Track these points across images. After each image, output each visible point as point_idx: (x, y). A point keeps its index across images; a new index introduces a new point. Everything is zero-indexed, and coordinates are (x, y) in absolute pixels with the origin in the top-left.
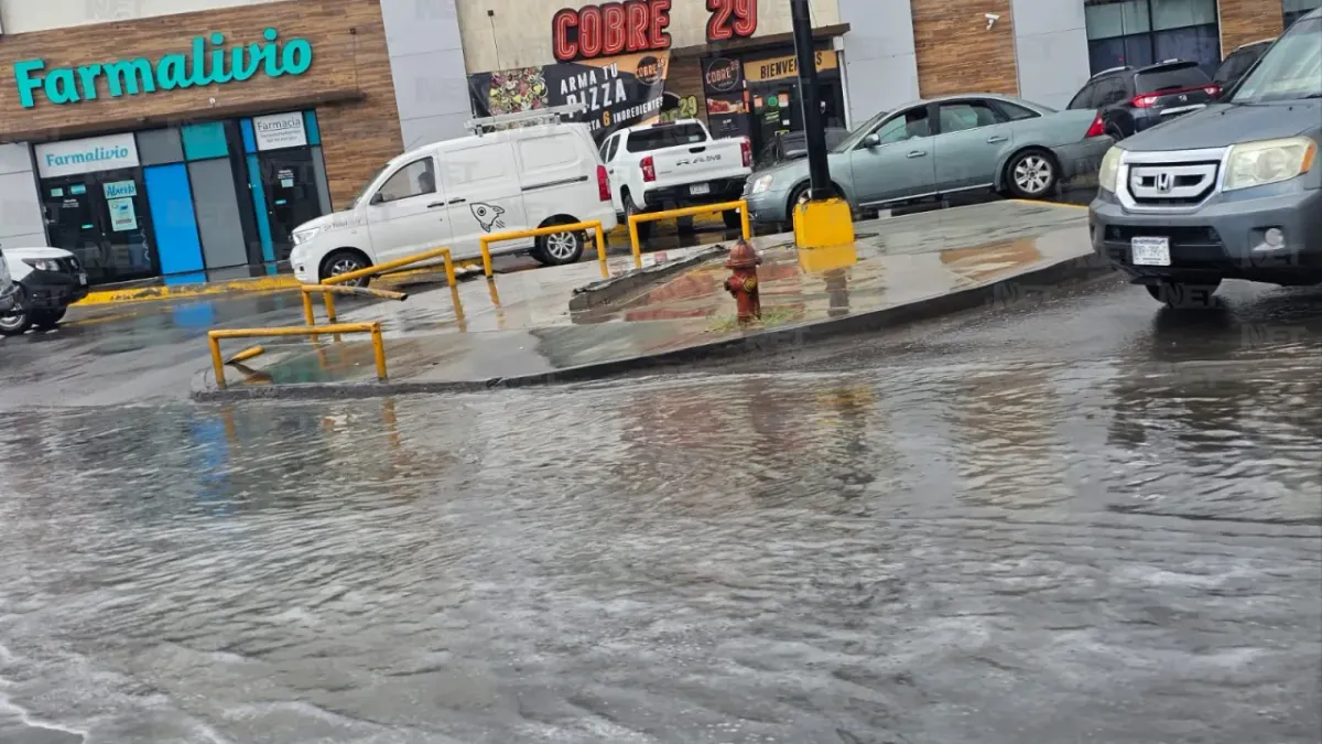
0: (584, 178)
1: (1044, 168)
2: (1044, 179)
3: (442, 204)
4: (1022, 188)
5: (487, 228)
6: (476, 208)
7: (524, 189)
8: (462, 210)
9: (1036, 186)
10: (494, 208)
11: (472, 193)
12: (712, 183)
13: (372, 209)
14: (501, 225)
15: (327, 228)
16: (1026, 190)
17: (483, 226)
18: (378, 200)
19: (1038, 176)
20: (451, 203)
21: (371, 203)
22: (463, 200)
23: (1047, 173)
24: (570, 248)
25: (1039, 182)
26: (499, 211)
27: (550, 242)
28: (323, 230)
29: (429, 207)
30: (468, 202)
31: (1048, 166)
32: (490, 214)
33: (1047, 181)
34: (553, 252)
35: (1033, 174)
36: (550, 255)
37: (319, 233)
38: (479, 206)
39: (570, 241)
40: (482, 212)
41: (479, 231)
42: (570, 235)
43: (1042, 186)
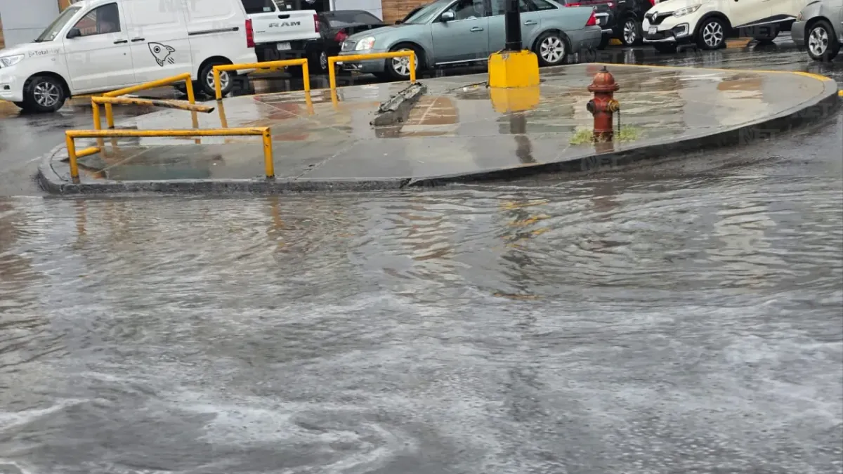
0: (236, 29)
1: (559, 46)
2: (558, 53)
3: (126, 42)
4: (545, 59)
5: (161, 63)
6: (153, 46)
7: (191, 34)
8: (142, 48)
9: (553, 58)
10: (167, 47)
11: (151, 34)
12: (293, 43)
13: (68, 42)
14: (171, 61)
15: (31, 54)
16: (547, 60)
17: (157, 60)
18: (74, 34)
19: (555, 51)
20: (133, 41)
21: (68, 37)
22: (143, 40)
23: (561, 49)
24: (224, 82)
25: (556, 55)
26: (171, 50)
27: (209, 77)
28: (27, 56)
29: (116, 43)
30: (147, 40)
31: (562, 44)
32: (164, 52)
33: (561, 54)
34: (211, 85)
35: (552, 49)
36: (208, 86)
37: (23, 59)
38: (155, 45)
39: (224, 77)
40: (157, 50)
41: (154, 65)
42: (224, 73)
43: (558, 58)
